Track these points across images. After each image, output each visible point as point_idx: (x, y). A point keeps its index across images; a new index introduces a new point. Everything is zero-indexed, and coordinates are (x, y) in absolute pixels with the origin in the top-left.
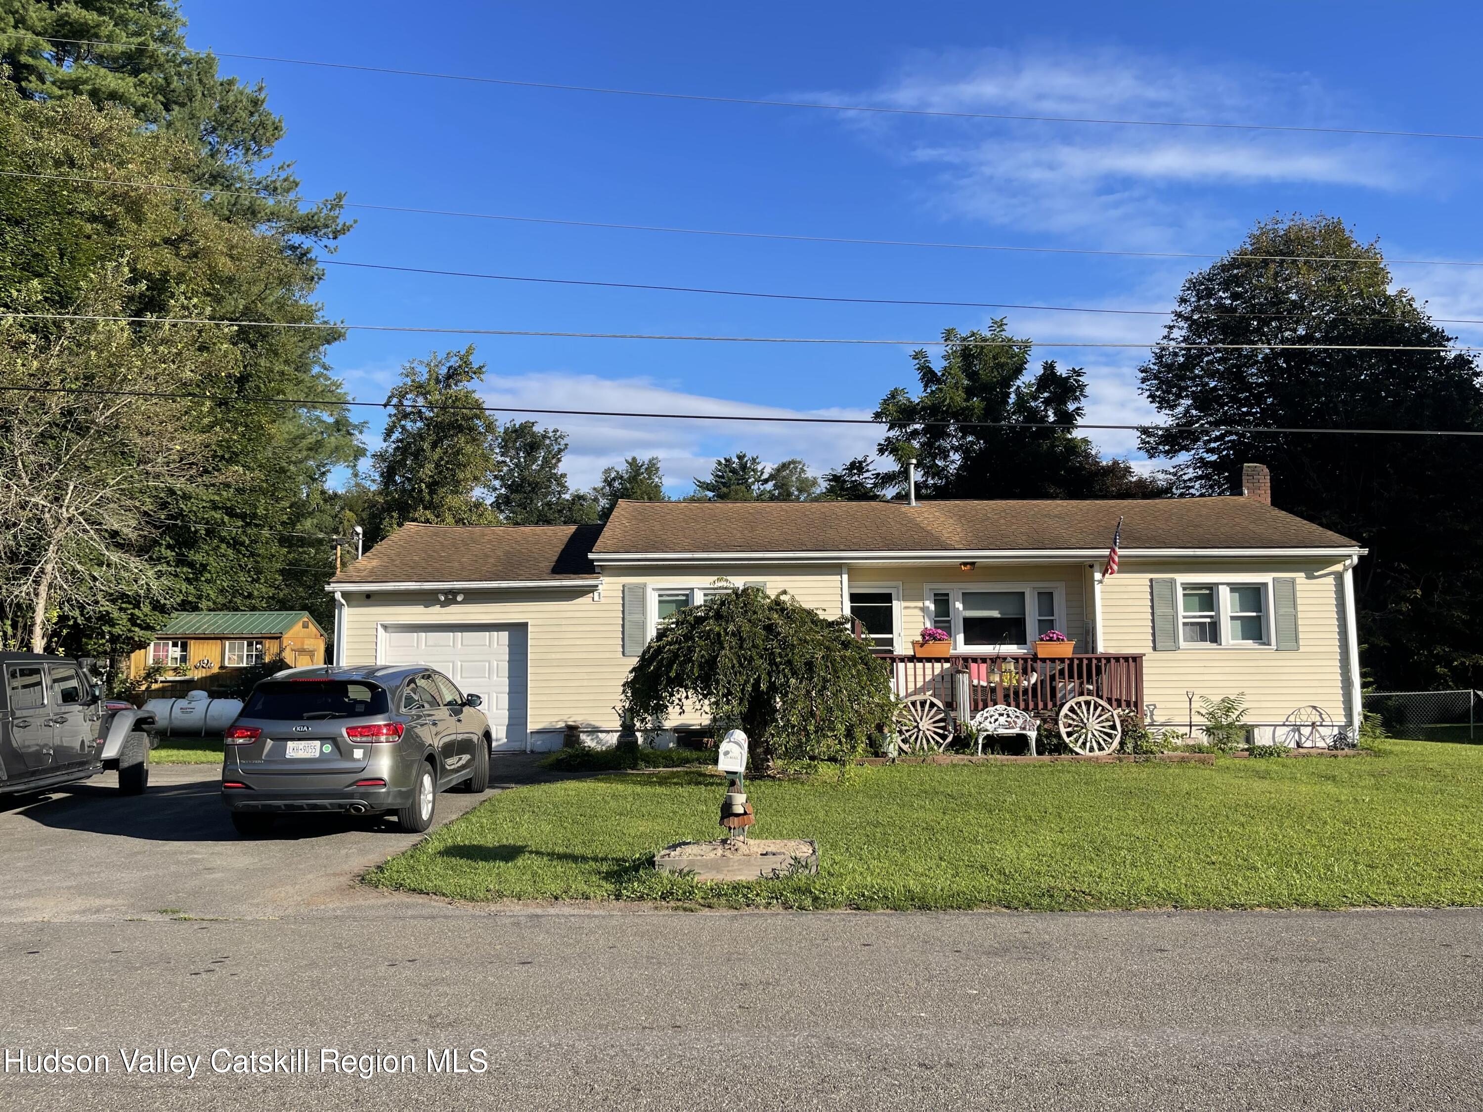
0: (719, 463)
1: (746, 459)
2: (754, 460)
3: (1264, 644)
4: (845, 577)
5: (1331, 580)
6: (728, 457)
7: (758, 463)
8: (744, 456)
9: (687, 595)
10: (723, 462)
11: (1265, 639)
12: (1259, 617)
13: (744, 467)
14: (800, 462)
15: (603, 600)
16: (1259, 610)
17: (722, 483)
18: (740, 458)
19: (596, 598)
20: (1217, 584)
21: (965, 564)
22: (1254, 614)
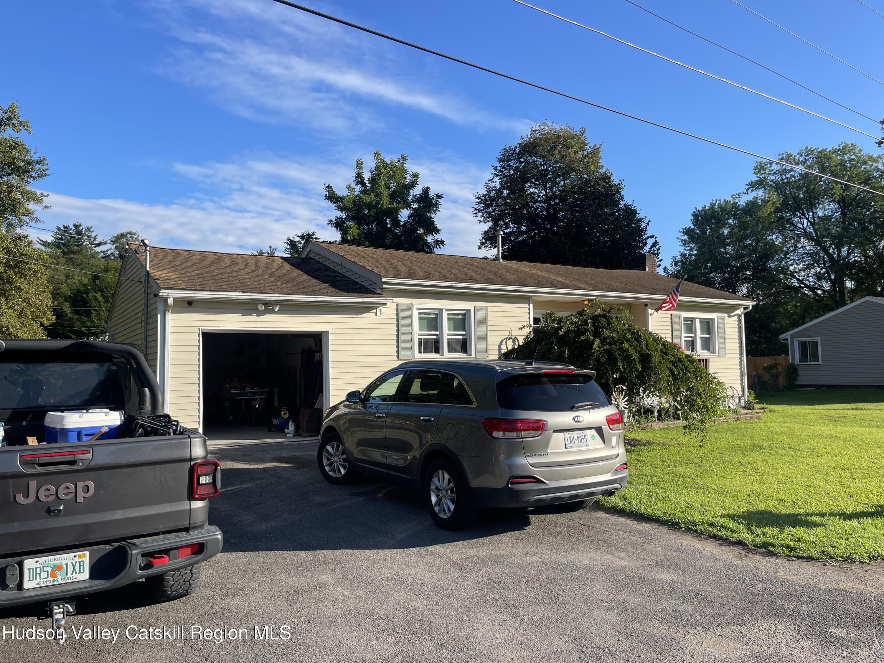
0: (59, 229)
1: (81, 228)
2: (88, 229)
3: (711, 353)
4: (531, 305)
5: (736, 318)
6: (66, 225)
7: (92, 232)
8: (80, 225)
9: (437, 314)
10: (62, 228)
11: (712, 350)
12: (709, 338)
13: (80, 233)
14: (135, 234)
15: (383, 316)
16: (709, 333)
17: (62, 243)
18: (76, 226)
19: (378, 314)
20: (695, 319)
21: (589, 300)
22: (708, 336)
